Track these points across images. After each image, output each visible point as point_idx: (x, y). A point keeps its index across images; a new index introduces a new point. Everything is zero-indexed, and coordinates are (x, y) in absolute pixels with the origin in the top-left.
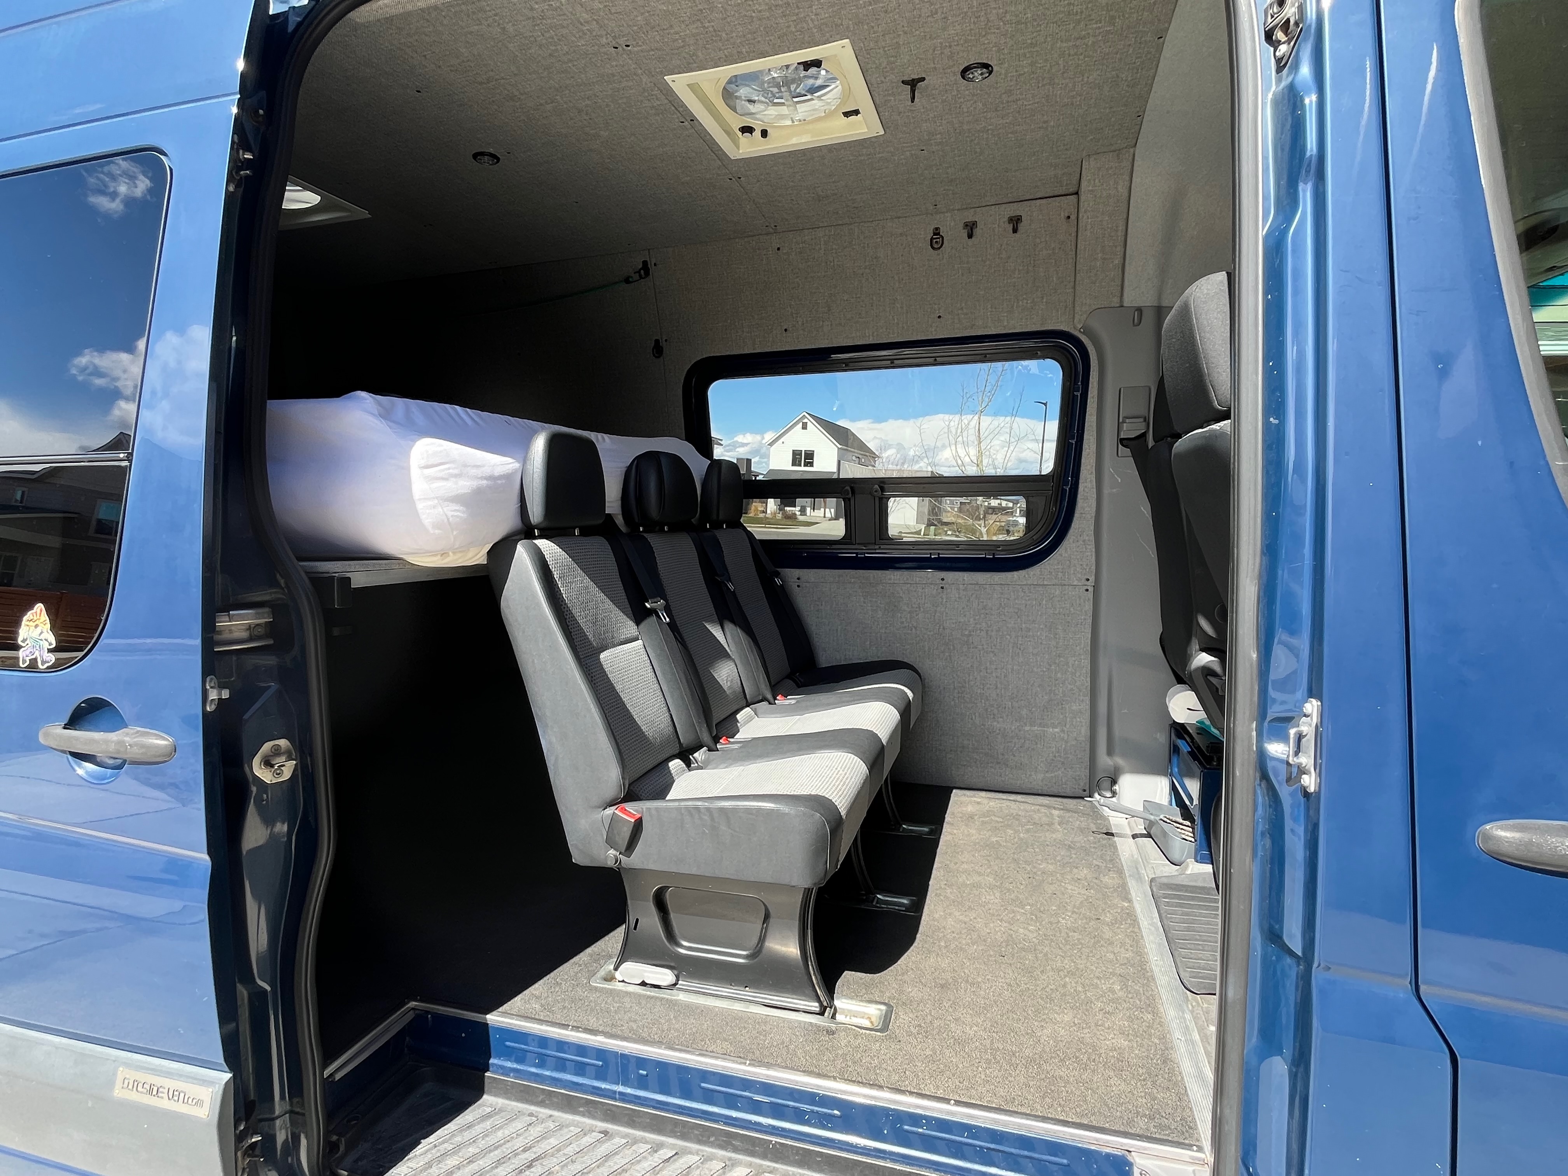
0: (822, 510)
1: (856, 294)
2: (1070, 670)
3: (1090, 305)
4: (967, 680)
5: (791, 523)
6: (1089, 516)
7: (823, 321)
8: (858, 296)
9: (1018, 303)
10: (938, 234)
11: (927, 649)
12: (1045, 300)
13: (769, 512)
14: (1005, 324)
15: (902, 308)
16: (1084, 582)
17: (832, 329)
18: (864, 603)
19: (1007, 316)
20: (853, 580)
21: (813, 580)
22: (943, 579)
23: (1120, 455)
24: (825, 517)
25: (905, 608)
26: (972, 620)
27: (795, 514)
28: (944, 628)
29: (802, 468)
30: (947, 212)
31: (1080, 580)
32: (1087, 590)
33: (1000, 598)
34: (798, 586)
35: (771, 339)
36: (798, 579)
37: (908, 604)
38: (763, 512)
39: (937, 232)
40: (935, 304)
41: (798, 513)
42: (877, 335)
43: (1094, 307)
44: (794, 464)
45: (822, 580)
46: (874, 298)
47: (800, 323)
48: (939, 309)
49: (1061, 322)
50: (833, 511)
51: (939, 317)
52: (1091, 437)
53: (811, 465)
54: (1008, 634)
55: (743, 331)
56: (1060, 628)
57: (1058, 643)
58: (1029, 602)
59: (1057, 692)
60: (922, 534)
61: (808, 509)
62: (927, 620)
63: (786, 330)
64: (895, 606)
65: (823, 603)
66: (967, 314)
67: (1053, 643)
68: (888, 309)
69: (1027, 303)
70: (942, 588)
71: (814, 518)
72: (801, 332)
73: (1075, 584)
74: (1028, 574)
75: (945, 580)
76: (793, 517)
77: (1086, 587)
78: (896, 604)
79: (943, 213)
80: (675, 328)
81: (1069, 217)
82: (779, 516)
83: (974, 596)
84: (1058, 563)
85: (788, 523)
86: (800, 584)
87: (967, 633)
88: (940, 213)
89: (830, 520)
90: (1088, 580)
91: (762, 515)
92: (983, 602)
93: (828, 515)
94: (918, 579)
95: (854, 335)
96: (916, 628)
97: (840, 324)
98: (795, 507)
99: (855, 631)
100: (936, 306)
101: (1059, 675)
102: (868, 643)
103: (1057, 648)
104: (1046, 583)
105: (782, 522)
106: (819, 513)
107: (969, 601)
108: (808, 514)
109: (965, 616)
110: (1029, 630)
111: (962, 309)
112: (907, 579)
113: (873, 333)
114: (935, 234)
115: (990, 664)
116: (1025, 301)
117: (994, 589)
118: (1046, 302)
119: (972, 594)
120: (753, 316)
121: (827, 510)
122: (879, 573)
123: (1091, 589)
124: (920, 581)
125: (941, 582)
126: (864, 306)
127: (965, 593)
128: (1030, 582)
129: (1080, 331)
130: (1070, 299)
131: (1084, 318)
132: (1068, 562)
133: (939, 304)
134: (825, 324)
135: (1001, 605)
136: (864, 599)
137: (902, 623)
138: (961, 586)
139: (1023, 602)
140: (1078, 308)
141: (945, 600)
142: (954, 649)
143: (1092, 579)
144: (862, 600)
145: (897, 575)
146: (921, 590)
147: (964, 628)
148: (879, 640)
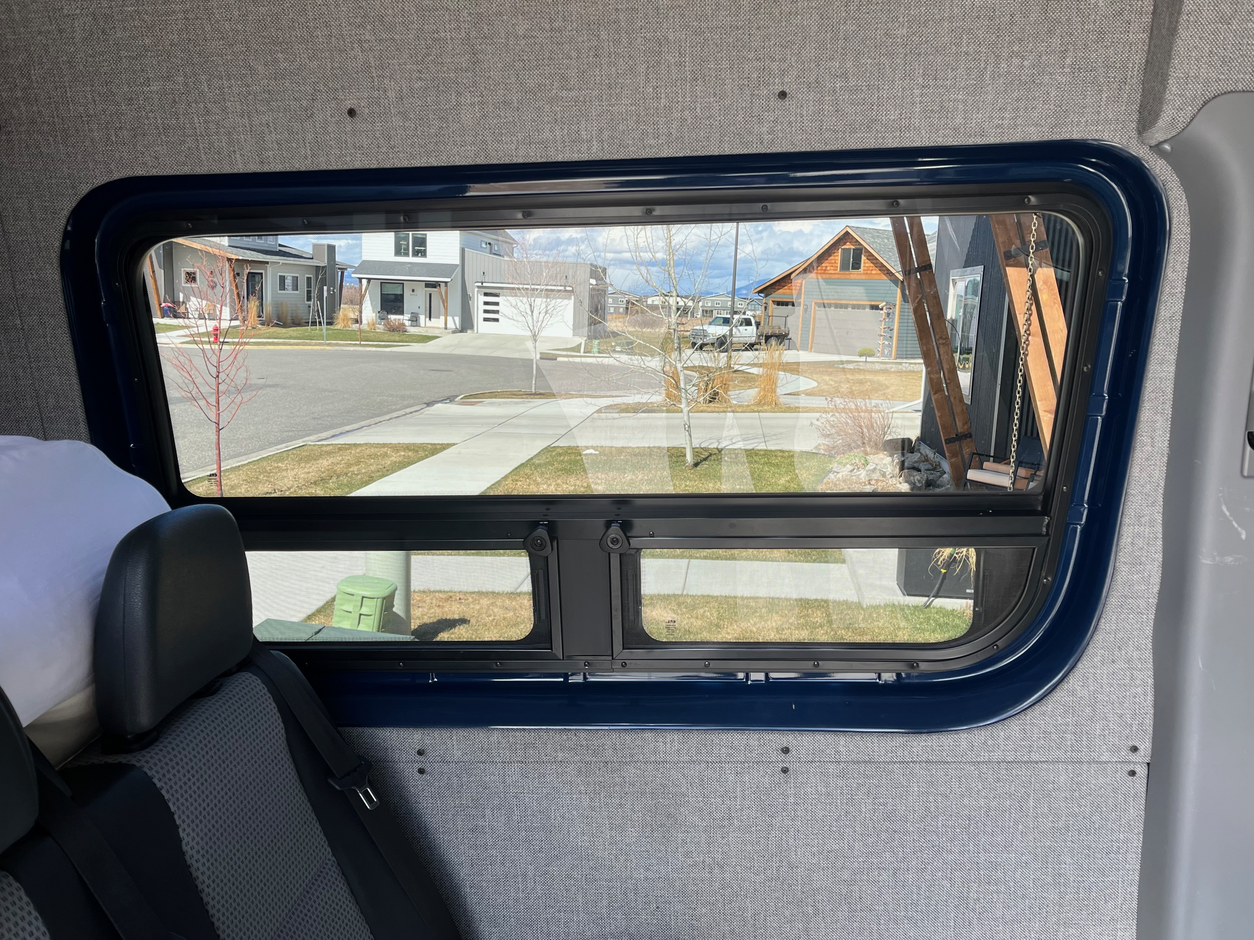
0: (442, 318)
1: (551, 21)
3: (1203, 83)
5: (397, 339)
6: (1142, 603)
7: (459, 94)
8: (556, 25)
9: (997, 65)
12: (1068, 61)
13: (364, 321)
14: (959, 120)
15: (680, 64)
16: (1125, 754)
17: (484, 116)
18: (593, 809)
19: (965, 102)
20: (559, 756)
21: (458, 754)
22: (786, 751)
23: (1246, 474)
24: (446, 328)
25: (694, 819)
26: (858, 845)
27: (403, 325)
28: (791, 867)
29: (411, 259)
31: (1116, 750)
32: (1133, 773)
33: (926, 793)
34: (421, 771)
35: (310, 137)
36: (420, 753)
37: (701, 810)
38: (357, 321)
40: (773, 60)
41: (407, 323)
42: (612, 137)
43: (1215, 89)
44: (398, 252)
45: (484, 756)
46: (604, 35)
47: (391, 94)
48: (783, 73)
49: (1107, 121)
50: (457, 319)
51: (783, 95)
52: (1158, 417)
53: (424, 254)
54: (944, 878)
55: (224, 110)
56: (1069, 860)
57: (1062, 895)
58: (994, 804)
60: (582, 350)
61: (422, 318)
62: (749, 847)
63: (352, 113)
64: (669, 816)
65: (488, 812)
66: (856, 90)
67: (1052, 895)
68: (642, 68)
69: (1022, 67)
70: (785, 771)
71: (429, 330)
72: (397, 121)
73: (1104, 758)
74: (993, 737)
75: (793, 752)
76: (399, 329)
77: (1131, 767)
78: (672, 810)
80: (19, 94)
82: (381, 328)
83: (864, 790)
84: (1066, 712)
85: (393, 338)
86: (428, 768)
87: (846, 875)
89: (454, 332)
90: (1135, 749)
91: (355, 327)
92: (885, 804)
93: (451, 325)
94: (726, 750)
95: (547, 134)
96: (721, 867)
97: (506, 103)
98: (402, 313)
99: (569, 877)
100: (774, 66)
102: (605, 903)
103: (1060, 905)
104: (1035, 757)
105: (386, 337)
106: (438, 323)
107: (850, 800)
108: (422, 324)
109: (841, 836)
110: (995, 866)
111: (845, 76)
112: (698, 752)
113: (601, 131)
116: (1016, 61)
118: (1072, 66)
119: (859, 785)
120: (251, 68)
121: (450, 319)
123: (1142, 771)
124: (730, 755)
125: (783, 756)
126: (574, 54)
127: (840, 783)
128: (997, 755)
129: (1157, 148)
130: (1138, 58)
131: (1183, 118)
132: (1088, 710)
133: (784, 60)
134: (463, 100)
135: (927, 809)
136: (591, 799)
137: (687, 854)
138: (832, 768)
139: (982, 802)
140: (1173, 86)
141: (792, 800)
142: (816, 913)
143: (1145, 747)
144: (586, 802)
145: (672, 741)
146: (731, 778)
147: (839, 864)
148: (631, 896)
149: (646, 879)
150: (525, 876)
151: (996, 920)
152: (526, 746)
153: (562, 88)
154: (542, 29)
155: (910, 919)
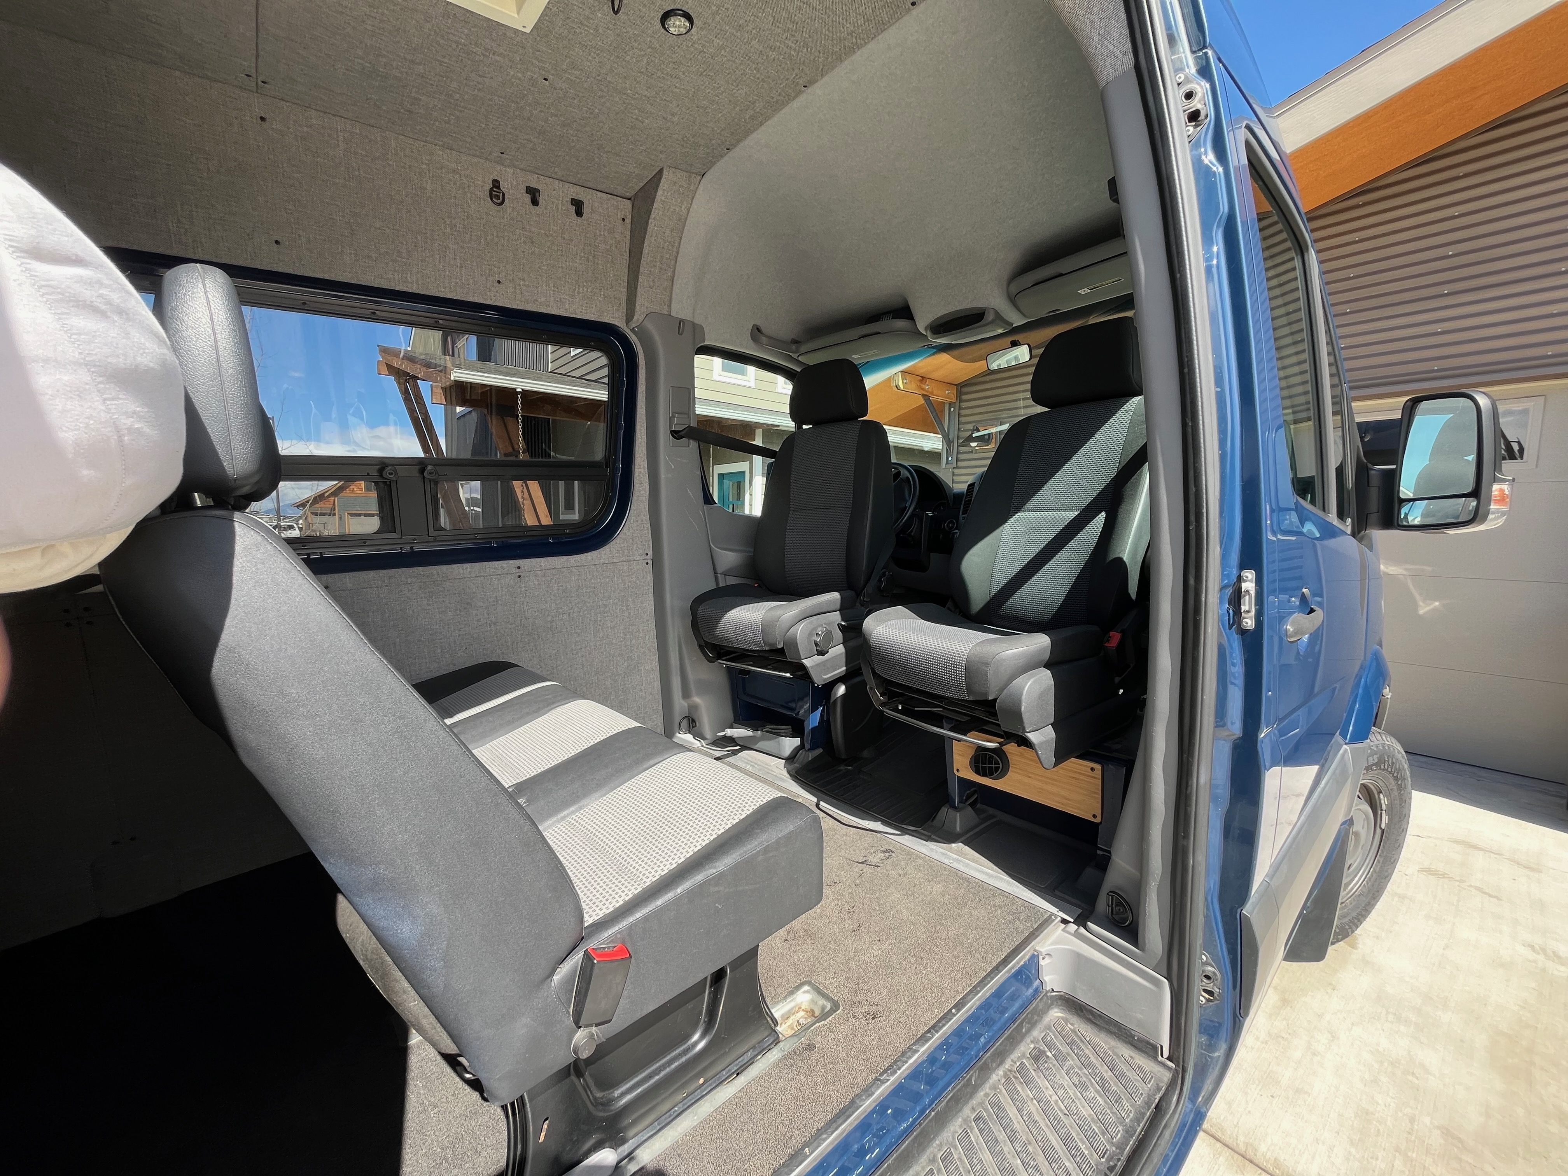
2: (641, 635)
3: (647, 307)
4: (555, 666)
7: (343, 247)
9: (579, 288)
10: (498, 188)
11: (509, 644)
12: (602, 293)
15: (455, 259)
16: (644, 556)
17: (356, 261)
18: (429, 605)
20: (409, 581)
21: (351, 586)
22: (519, 568)
23: (671, 445)
25: (481, 604)
26: (553, 605)
28: (526, 619)
30: (509, 166)
31: (641, 556)
32: (647, 564)
33: (578, 580)
35: (250, 249)
37: (483, 599)
39: (496, 184)
40: (495, 267)
42: (423, 284)
43: (650, 310)
45: (366, 585)
46: (419, 238)
48: (498, 273)
49: (616, 318)
51: (499, 282)
52: (642, 428)
54: (588, 613)
55: (193, 224)
56: (630, 600)
57: (629, 613)
58: (603, 581)
59: (633, 657)
62: (507, 613)
63: (277, 242)
64: (468, 603)
65: (370, 614)
66: (528, 286)
67: (626, 614)
68: (438, 257)
69: (587, 291)
70: (519, 577)
72: (306, 252)
73: (637, 559)
74: (600, 554)
75: (522, 568)
77: (646, 561)
78: (469, 601)
79: (505, 166)
81: (623, 220)
83: (553, 581)
84: (623, 542)
87: (549, 619)
88: (503, 165)
90: (647, 554)
92: (562, 586)
94: (492, 570)
96: (495, 624)
97: (369, 257)
100: (495, 269)
101: (634, 642)
102: (439, 651)
103: (629, 618)
104: (615, 560)
107: (548, 587)
109: (546, 603)
110: (605, 606)
111: (523, 280)
112: (479, 572)
113: (417, 280)
114: (494, 186)
115: (575, 645)
116: (585, 289)
117: (572, 572)
118: (603, 295)
119: (551, 579)
122: (444, 568)
123: (650, 562)
124: (494, 572)
125: (518, 570)
126: (405, 243)
127: (544, 579)
128: (602, 561)
129: (633, 330)
130: (624, 298)
131: (641, 319)
132: (631, 540)
133: (499, 268)
134: (345, 251)
135: (579, 586)
136: (428, 600)
137: (478, 621)
138: (539, 573)
139: (599, 580)
140: (638, 307)
141: (524, 589)
142: (539, 637)
143: (650, 553)
144: (425, 602)
145: (466, 568)
146: (496, 582)
147: (546, 615)
148: (452, 645)
149: (459, 635)
150: (395, 644)
151: (608, 627)
152: (390, 578)
153: (399, 256)
154: (389, 228)
155: (576, 633)
